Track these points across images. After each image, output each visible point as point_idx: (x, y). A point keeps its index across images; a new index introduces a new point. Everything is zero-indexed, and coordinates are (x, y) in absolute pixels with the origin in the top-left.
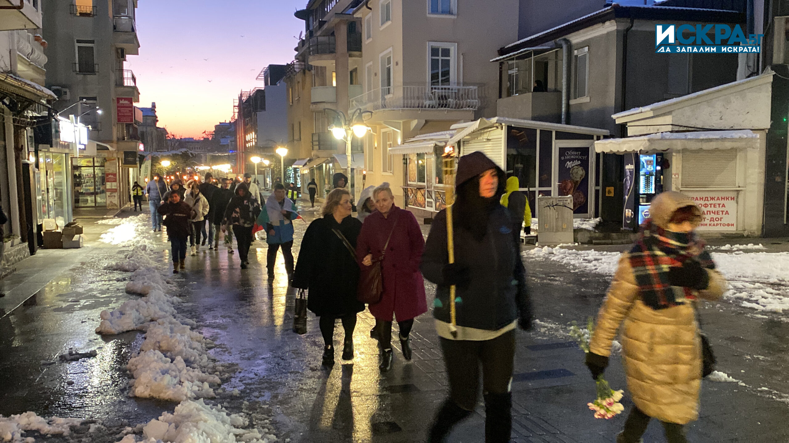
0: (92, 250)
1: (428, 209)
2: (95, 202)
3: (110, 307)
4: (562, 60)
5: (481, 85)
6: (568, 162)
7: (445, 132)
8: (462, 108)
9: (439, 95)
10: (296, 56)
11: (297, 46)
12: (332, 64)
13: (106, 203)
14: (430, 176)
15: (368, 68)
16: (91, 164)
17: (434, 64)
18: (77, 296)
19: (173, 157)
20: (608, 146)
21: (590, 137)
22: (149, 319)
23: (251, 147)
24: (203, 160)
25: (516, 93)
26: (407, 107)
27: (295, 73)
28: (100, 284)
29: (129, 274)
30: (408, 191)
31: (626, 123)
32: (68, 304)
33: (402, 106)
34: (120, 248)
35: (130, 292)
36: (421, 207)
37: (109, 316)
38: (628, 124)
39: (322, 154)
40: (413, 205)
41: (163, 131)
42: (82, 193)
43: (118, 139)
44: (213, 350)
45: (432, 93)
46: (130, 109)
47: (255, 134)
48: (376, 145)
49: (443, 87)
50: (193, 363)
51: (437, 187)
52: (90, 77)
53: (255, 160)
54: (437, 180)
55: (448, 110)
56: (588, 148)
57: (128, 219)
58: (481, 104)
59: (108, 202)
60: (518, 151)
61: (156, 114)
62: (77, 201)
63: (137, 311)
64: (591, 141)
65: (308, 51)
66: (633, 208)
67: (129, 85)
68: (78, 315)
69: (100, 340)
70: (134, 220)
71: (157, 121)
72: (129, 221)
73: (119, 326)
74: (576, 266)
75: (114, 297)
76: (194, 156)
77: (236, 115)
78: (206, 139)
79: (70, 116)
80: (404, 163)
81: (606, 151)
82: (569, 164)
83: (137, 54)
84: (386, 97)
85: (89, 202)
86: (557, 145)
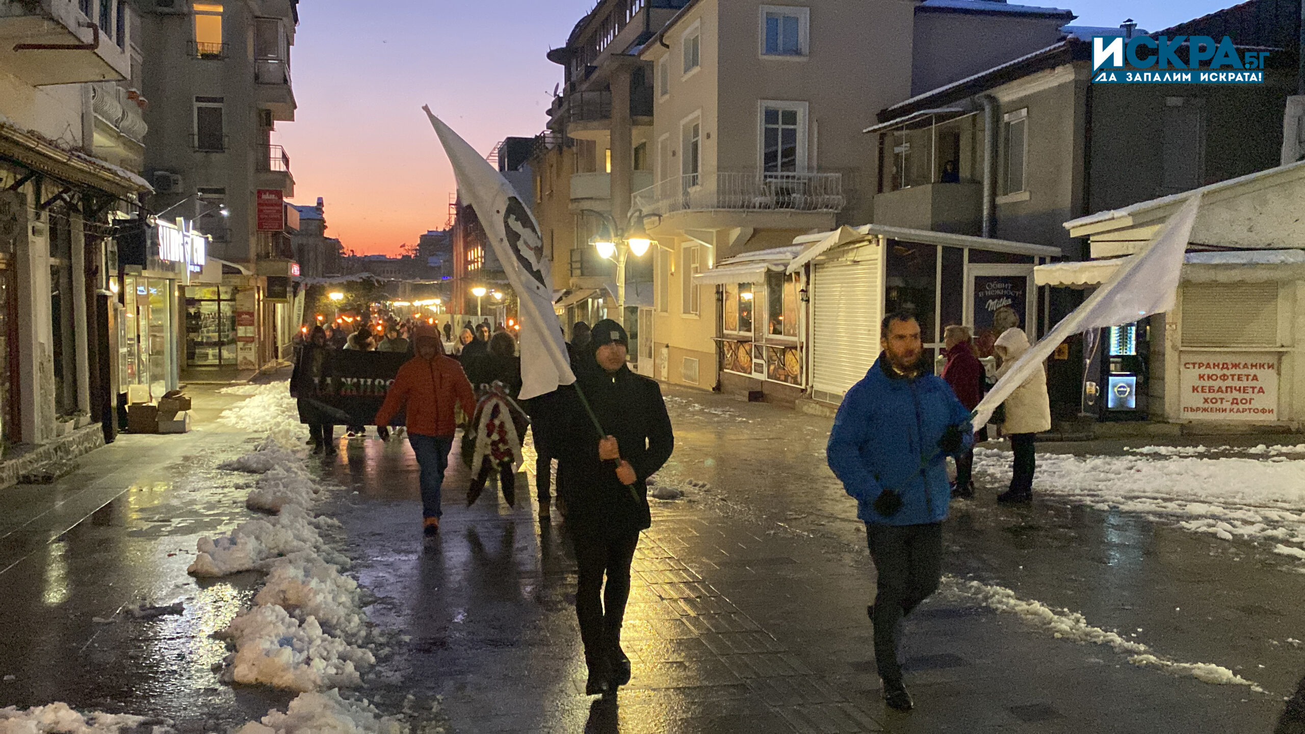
0: (204, 437)
1: (755, 375)
2: (220, 357)
3: (218, 531)
4: (984, 130)
5: (849, 172)
6: (990, 301)
7: (785, 249)
8: (815, 208)
9: (776, 188)
10: (548, 124)
11: (550, 107)
12: (606, 136)
13: (236, 359)
14: (759, 320)
15: (662, 143)
16: (216, 298)
17: (770, 136)
18: (168, 511)
19: (348, 287)
20: (1057, 274)
21: (1027, 259)
22: (276, 551)
23: (477, 271)
24: (400, 290)
25: (906, 185)
26: (724, 207)
27: (545, 151)
28: (208, 494)
29: (257, 477)
30: (723, 345)
31: (1089, 235)
32: (152, 524)
33: (716, 204)
34: (250, 433)
35: (253, 507)
36: (745, 372)
37: (211, 547)
38: (1092, 238)
39: (587, 283)
40: (732, 369)
41: (335, 245)
42: (201, 344)
43: (259, 257)
44: (371, 606)
45: (766, 184)
46: (277, 208)
47: (482, 249)
48: (673, 270)
49: (785, 174)
50: (334, 627)
51: (772, 340)
52: (215, 157)
53: (479, 292)
54: (772, 328)
55: (792, 213)
56: (1025, 278)
57: (269, 386)
58: (848, 203)
59: (240, 358)
60: (906, 282)
61: (324, 216)
62: (191, 356)
63: (257, 538)
64: (1028, 266)
65: (567, 115)
66: (1099, 381)
67: (277, 169)
68: (165, 543)
69: (194, 586)
70: (278, 388)
71: (326, 227)
72: (270, 391)
73: (225, 563)
74: (996, 478)
75: (226, 515)
76: (382, 286)
77: (454, 217)
78: (406, 258)
79: (178, 219)
80: (718, 300)
81: (1054, 282)
82: (992, 304)
83: (291, 118)
84: (689, 190)
85: (210, 357)
86: (971, 272)
